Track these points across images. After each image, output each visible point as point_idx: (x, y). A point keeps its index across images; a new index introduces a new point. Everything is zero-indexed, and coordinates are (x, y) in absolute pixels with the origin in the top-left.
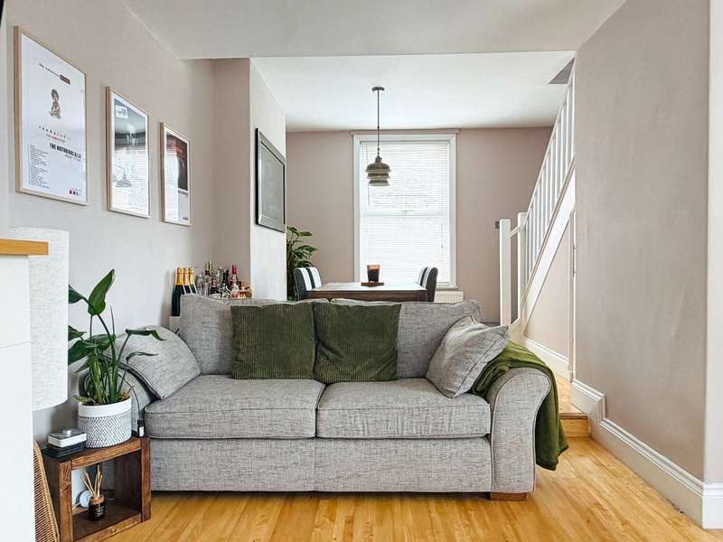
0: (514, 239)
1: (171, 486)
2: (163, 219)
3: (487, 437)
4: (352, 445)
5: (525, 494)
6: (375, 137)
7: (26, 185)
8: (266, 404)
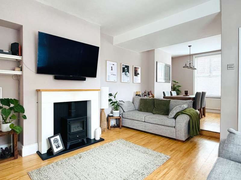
1: (125, 126)
2: (133, 83)
3: (175, 127)
4: (150, 124)
6: (199, 55)
7: (107, 81)
8: (138, 115)
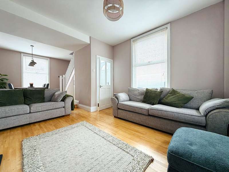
3: (64, 107)
5: (69, 114)
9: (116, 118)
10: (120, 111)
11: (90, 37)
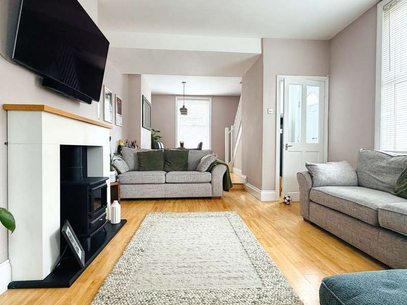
0: (230, 134)
2: (116, 124)
3: (211, 182)
4: (175, 185)
5: (220, 197)
6: (183, 97)
8: (151, 174)
9: (306, 223)
10: (313, 206)
11: (262, 39)
